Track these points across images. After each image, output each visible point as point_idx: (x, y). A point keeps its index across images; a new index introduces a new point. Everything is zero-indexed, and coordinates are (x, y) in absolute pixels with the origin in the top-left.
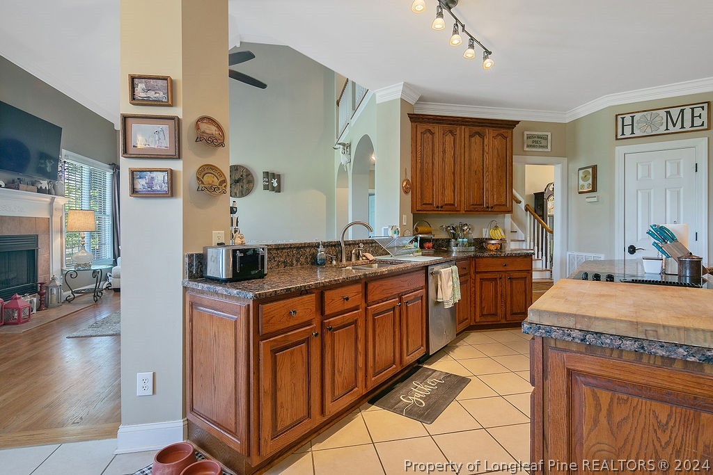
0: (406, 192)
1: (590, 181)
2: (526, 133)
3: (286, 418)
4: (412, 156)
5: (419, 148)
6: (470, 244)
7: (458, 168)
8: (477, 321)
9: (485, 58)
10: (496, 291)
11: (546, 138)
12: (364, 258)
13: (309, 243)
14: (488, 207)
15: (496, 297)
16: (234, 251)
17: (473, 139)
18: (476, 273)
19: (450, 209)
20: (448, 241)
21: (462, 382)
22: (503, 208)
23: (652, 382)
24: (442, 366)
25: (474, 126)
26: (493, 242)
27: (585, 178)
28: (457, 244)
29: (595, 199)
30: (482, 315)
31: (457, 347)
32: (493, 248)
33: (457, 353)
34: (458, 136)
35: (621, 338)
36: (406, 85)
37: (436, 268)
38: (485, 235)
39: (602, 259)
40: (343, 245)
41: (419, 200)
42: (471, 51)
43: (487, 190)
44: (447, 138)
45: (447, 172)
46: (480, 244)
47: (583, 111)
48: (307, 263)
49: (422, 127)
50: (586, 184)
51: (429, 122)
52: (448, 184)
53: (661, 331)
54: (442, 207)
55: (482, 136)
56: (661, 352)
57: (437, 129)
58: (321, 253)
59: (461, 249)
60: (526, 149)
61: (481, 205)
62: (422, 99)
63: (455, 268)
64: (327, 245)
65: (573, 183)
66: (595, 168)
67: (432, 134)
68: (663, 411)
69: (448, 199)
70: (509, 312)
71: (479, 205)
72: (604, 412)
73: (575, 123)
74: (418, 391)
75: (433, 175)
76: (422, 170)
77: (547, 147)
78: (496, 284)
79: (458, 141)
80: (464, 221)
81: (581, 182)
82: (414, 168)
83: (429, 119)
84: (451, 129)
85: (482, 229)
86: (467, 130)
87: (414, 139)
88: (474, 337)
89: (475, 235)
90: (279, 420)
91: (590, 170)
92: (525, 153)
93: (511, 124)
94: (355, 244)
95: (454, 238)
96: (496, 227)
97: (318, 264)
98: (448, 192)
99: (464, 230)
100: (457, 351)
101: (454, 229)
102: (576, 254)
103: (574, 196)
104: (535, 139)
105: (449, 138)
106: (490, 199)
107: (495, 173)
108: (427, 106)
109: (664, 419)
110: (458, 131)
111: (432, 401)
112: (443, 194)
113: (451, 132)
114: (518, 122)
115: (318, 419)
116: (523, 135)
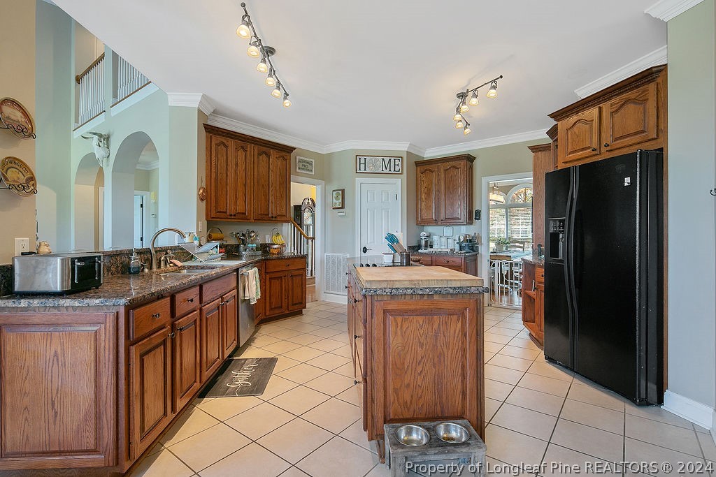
0: (202, 200)
1: (340, 200)
2: (298, 157)
3: (151, 419)
4: (207, 166)
5: (213, 158)
6: (257, 249)
7: (248, 181)
8: (267, 314)
9: (285, 98)
10: (281, 287)
11: (311, 164)
12: (172, 265)
13: (121, 251)
14: (272, 217)
15: (281, 293)
16: (73, 260)
17: (261, 157)
18: (266, 273)
19: (242, 217)
20: (238, 246)
21: (272, 361)
22: (283, 219)
23: (418, 307)
24: (250, 354)
25: (261, 145)
26: (275, 246)
27: (337, 198)
28: (246, 249)
29: (344, 214)
30: (271, 309)
31: (255, 338)
32: (275, 251)
33: (258, 342)
34: (248, 153)
35: (406, 289)
36: (204, 97)
37: (244, 270)
38: (268, 241)
39: (348, 257)
40: (153, 252)
41: (213, 208)
42: (277, 91)
43: (272, 202)
44: (239, 153)
45: (239, 184)
46: (265, 248)
47: (335, 148)
48: (118, 273)
49: (216, 139)
50: (337, 202)
51: (223, 136)
52: (240, 194)
53: (420, 283)
54: (235, 215)
55: (268, 155)
56: (421, 293)
57: (231, 143)
58: (135, 261)
59: (251, 253)
60: (298, 170)
61: (267, 215)
62: (215, 112)
63: (256, 269)
64: (140, 252)
65: (329, 200)
66: (343, 191)
67: (226, 147)
68: (420, 319)
69: (240, 209)
70: (290, 303)
71: (265, 215)
72: (399, 327)
73: (330, 155)
74: (240, 377)
75: (227, 185)
76: (216, 179)
77: (312, 171)
78: (281, 281)
79: (248, 157)
80: (251, 228)
81: (335, 201)
82: (209, 176)
83: (223, 132)
84: (243, 145)
85: (265, 235)
86: (256, 148)
87: (209, 148)
88: (265, 329)
89: (260, 241)
90: (146, 421)
91: (340, 192)
92: (297, 174)
93: (289, 150)
94: (164, 250)
95: (243, 244)
96: (278, 234)
97: (130, 273)
98: (240, 202)
99: (251, 237)
100: (256, 341)
101: (243, 235)
102: (331, 254)
103: (330, 211)
104: (304, 164)
105: (241, 153)
106: (273, 210)
107: (278, 188)
108: (216, 119)
109: (421, 323)
110: (248, 149)
111: (256, 380)
112: (236, 204)
113: (243, 147)
114: (295, 149)
115: (171, 416)
116: (296, 158)
